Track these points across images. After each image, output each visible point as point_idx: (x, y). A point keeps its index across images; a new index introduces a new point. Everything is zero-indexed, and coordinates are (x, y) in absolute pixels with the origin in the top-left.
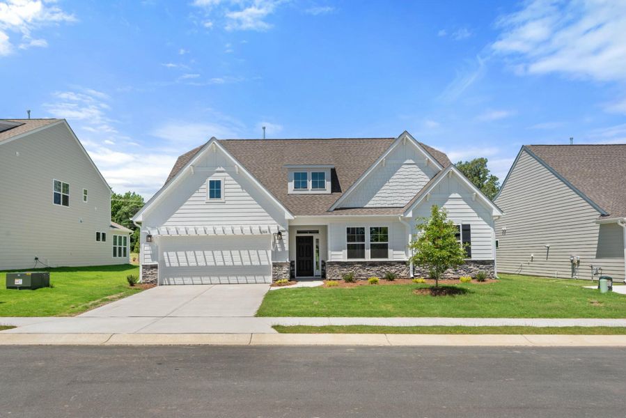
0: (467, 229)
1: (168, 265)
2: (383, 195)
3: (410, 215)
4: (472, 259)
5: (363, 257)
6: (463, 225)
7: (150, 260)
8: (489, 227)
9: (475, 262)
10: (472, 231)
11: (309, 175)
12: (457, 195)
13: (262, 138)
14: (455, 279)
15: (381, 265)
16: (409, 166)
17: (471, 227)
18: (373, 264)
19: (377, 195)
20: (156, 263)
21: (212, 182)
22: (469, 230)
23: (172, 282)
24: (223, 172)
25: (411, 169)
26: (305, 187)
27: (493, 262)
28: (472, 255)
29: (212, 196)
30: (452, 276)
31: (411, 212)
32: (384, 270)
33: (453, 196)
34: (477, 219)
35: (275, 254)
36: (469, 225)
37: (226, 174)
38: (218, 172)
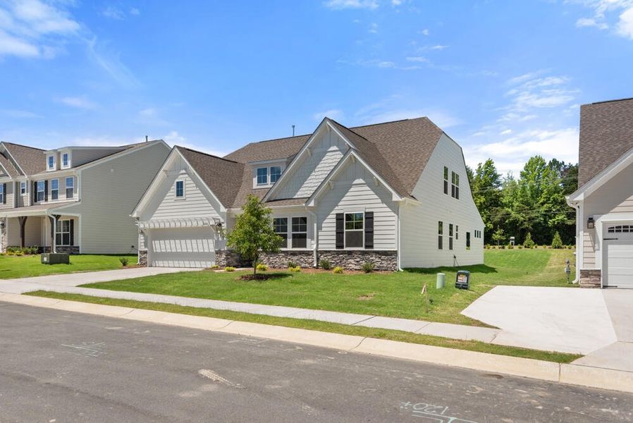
0: (370, 216)
1: (155, 251)
2: (309, 185)
3: (312, 204)
4: (375, 249)
5: (286, 247)
6: (366, 213)
7: (143, 247)
8: (393, 214)
9: (377, 253)
10: (375, 219)
11: (269, 170)
12: (361, 181)
13: (291, 136)
14: (356, 270)
15: (300, 254)
16: (333, 153)
17: (375, 215)
18: (294, 254)
19: (304, 185)
20: (146, 249)
21: (178, 183)
22: (372, 218)
23: (157, 265)
24: (184, 174)
25: (335, 156)
26: (265, 181)
27: (395, 253)
28: (375, 246)
29: (178, 195)
30: (353, 266)
31: (313, 201)
32: (302, 260)
33: (357, 181)
34: (382, 205)
35: (217, 243)
36: (372, 213)
37: (187, 175)
38: (182, 174)
